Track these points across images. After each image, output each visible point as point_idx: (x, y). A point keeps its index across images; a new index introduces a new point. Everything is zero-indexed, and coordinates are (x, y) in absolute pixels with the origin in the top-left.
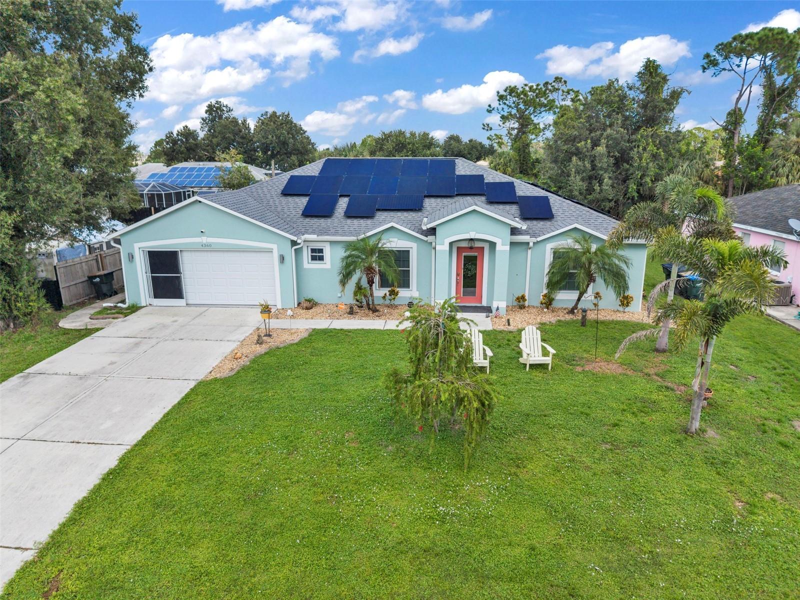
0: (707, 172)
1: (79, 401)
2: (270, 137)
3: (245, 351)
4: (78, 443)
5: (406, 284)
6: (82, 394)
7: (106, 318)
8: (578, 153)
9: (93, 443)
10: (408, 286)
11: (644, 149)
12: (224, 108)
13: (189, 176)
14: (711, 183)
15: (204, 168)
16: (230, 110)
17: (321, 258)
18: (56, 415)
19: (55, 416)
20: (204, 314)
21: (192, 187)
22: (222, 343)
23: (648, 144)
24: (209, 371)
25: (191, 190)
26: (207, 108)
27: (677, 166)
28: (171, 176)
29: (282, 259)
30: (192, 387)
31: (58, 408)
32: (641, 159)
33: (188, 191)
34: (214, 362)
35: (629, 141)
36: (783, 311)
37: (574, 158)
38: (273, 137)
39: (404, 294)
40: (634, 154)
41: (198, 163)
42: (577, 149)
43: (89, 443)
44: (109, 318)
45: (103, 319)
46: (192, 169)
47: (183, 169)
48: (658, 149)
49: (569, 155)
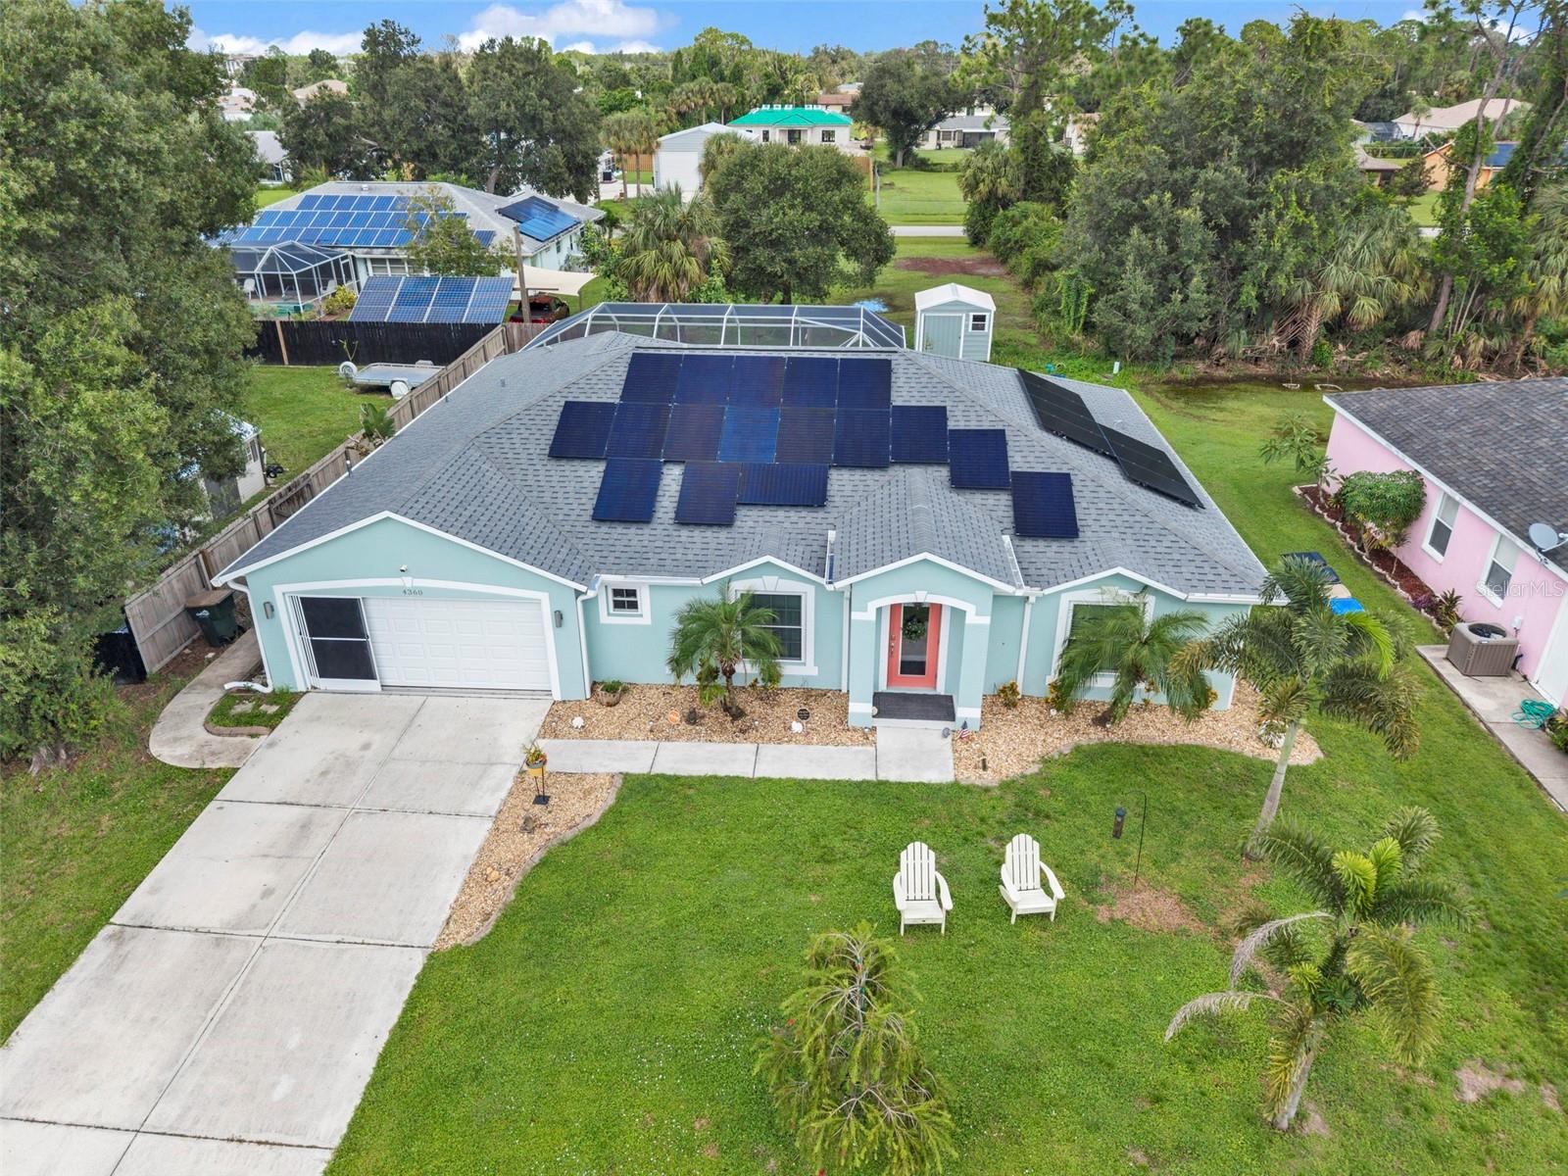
0: (1402, 257)
1: (225, 1015)
2: (503, 105)
3: (504, 854)
4: (241, 1141)
5: (794, 651)
6: (226, 992)
7: (236, 735)
8: (1142, 217)
9: (266, 1143)
10: (798, 656)
11: (1280, 216)
12: (402, 38)
13: (342, 220)
14: (1407, 277)
15: (373, 198)
16: (415, 42)
17: (634, 605)
18: (190, 1060)
19: (187, 1063)
20: (417, 721)
21: (351, 248)
22: (461, 821)
23: (1287, 206)
24: (445, 917)
25: (350, 253)
26: (365, 37)
27: (1343, 245)
28: (305, 218)
29: (559, 618)
30: (419, 969)
31: (190, 1037)
32: (1271, 236)
33: (343, 258)
34: (448, 888)
35: (1251, 195)
36: (1494, 696)
37: (1135, 231)
38: (508, 105)
39: (792, 671)
40: (1257, 224)
41: (357, 184)
42: (1143, 207)
43: (259, 1143)
44: (242, 735)
45: (230, 735)
46: (347, 201)
47: (328, 201)
48: (1306, 216)
49: (1126, 221)
